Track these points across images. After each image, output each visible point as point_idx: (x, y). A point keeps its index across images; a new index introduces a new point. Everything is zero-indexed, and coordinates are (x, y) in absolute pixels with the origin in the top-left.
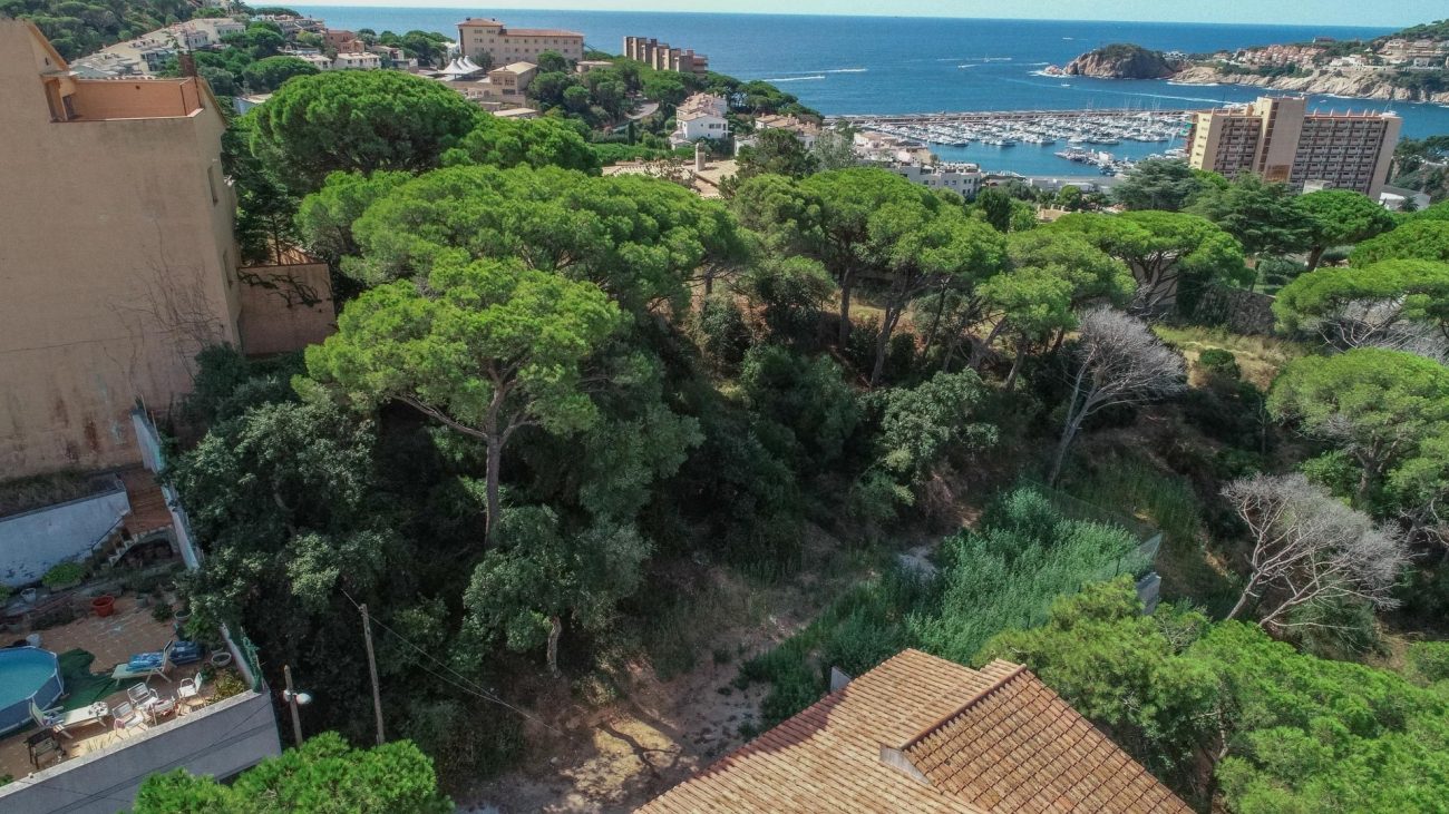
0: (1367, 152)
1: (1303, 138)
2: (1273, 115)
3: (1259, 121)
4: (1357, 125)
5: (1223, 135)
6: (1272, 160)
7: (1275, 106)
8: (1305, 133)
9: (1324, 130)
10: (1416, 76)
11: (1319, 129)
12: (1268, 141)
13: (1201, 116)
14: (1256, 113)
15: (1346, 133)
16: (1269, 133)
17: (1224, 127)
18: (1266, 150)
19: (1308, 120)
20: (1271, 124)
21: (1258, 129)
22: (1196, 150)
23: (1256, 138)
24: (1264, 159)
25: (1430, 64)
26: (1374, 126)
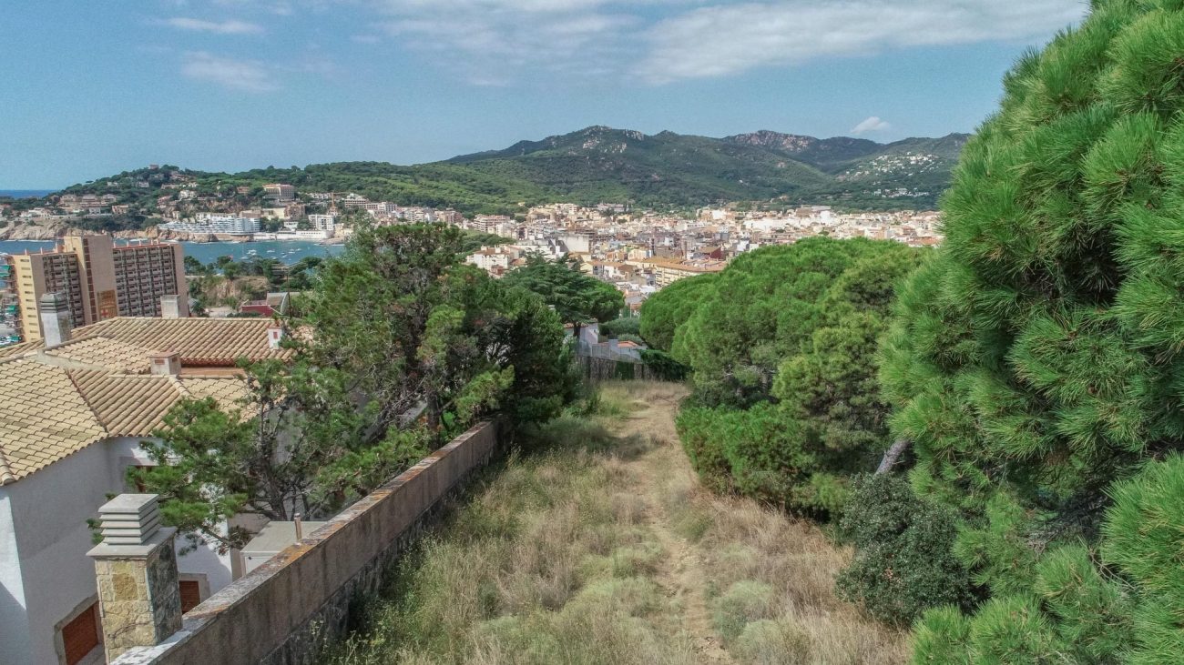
0: (166, 271)
1: (117, 266)
2: (86, 250)
3: (75, 256)
4: (152, 252)
5: (46, 272)
6: (99, 287)
7: (85, 242)
8: (117, 262)
9: (129, 258)
10: (96, 220)
11: (125, 258)
12: (89, 273)
13: (17, 258)
14: (68, 249)
15: (147, 259)
16: (88, 265)
17: (45, 264)
18: (90, 280)
19: (115, 252)
20: (87, 258)
21: (76, 263)
22: (21, 289)
23: (77, 271)
24: (91, 288)
25: (102, 212)
26: (164, 251)
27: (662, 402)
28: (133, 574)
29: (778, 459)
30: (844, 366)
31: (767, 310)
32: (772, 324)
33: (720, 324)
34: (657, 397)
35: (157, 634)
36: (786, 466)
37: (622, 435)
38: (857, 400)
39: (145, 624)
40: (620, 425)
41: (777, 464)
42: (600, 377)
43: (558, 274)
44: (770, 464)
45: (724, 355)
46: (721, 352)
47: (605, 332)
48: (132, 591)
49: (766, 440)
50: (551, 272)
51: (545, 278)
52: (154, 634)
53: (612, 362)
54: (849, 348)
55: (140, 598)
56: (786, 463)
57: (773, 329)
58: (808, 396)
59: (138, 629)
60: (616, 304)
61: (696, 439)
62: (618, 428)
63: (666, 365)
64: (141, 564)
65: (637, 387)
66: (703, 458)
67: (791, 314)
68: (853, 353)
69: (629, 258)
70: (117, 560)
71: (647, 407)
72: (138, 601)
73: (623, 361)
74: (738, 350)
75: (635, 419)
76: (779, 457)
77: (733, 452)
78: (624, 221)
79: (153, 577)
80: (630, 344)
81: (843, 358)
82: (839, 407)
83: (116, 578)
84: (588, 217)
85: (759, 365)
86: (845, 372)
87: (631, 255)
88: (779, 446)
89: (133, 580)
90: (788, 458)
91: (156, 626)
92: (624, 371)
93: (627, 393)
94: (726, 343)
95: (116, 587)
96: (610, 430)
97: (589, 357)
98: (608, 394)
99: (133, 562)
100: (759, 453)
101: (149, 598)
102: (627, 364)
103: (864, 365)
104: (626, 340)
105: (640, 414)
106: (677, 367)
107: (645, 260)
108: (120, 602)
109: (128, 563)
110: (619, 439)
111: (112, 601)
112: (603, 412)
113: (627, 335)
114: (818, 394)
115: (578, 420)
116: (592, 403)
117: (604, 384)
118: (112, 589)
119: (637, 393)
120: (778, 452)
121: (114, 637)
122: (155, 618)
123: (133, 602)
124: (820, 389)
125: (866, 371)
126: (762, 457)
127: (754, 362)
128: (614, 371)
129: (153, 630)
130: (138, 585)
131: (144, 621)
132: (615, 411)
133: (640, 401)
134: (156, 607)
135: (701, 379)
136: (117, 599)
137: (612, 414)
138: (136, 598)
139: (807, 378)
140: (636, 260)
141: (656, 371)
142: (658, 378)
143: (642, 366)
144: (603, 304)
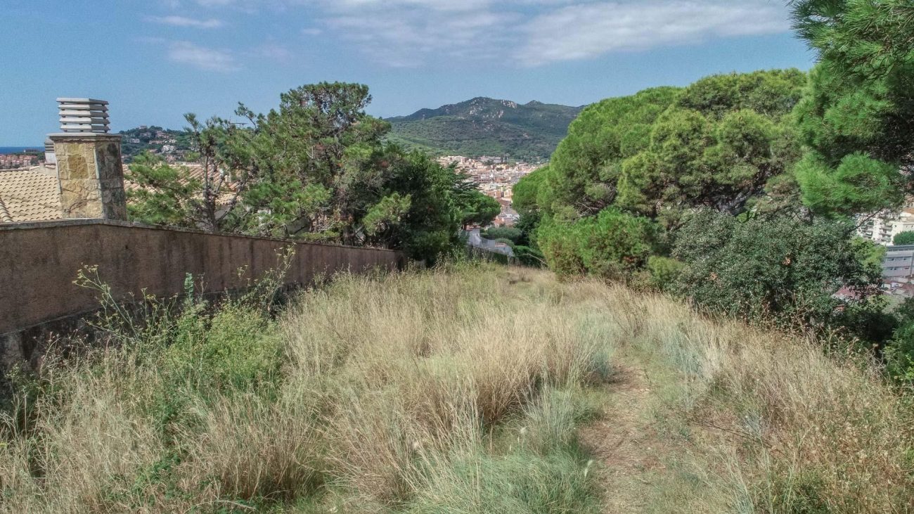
28: (85, 155)
29: (620, 249)
30: (675, 148)
31: (612, 135)
32: (616, 146)
33: (575, 152)
35: (105, 210)
36: (627, 256)
38: (685, 179)
39: (95, 200)
41: (620, 254)
44: (614, 254)
45: (577, 177)
46: (575, 174)
48: (83, 170)
49: (611, 233)
52: (101, 210)
53: (491, 252)
54: (680, 135)
55: (90, 177)
56: (628, 253)
57: (617, 150)
58: (646, 181)
59: (89, 205)
60: (493, 211)
61: (554, 243)
64: (92, 145)
66: (560, 259)
67: (631, 134)
68: (683, 140)
69: (505, 196)
70: (71, 142)
72: (88, 179)
73: (499, 253)
74: (589, 172)
76: (621, 248)
77: (585, 247)
78: (501, 169)
79: (101, 160)
80: (504, 245)
81: (674, 142)
82: (671, 189)
83: (71, 159)
84: (473, 166)
85: (606, 182)
86: (676, 153)
87: (506, 194)
88: (622, 239)
89: (84, 160)
90: (628, 249)
91: (104, 204)
92: (499, 259)
94: (579, 167)
95: (71, 166)
99: (84, 144)
100: (606, 246)
101: (98, 177)
102: (502, 255)
103: (692, 150)
104: (501, 242)
108: (74, 181)
109: (81, 145)
111: (67, 179)
113: (503, 239)
114: (654, 179)
118: (68, 169)
120: (621, 244)
121: (70, 212)
122: (103, 196)
123: (85, 180)
124: (655, 174)
125: (693, 154)
126: (608, 249)
127: (602, 179)
129: (101, 205)
130: (88, 164)
131: (94, 197)
134: (104, 188)
135: (559, 218)
136: (72, 178)
138: (87, 176)
139: (645, 167)
141: (525, 261)
143: (514, 258)
144: (484, 209)
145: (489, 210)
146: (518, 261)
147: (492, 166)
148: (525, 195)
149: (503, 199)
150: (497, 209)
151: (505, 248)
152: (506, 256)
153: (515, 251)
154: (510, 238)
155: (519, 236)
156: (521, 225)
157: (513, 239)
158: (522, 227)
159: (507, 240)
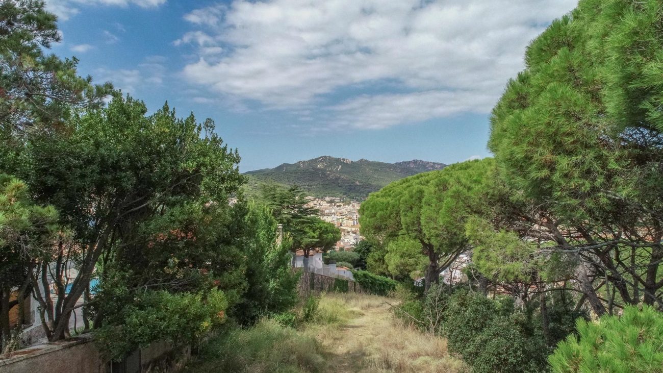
27: (374, 310)
34: (369, 306)
37: (341, 349)
40: (338, 334)
42: (322, 289)
43: (286, 200)
47: (327, 262)
50: (281, 198)
51: (276, 203)
53: (332, 279)
60: (334, 237)
62: (336, 339)
63: (372, 283)
65: (351, 298)
71: (363, 315)
73: (340, 278)
75: (353, 327)
78: (340, 206)
80: (344, 269)
84: (320, 204)
92: (341, 286)
93: (343, 302)
96: (326, 343)
97: (313, 273)
98: (326, 303)
102: (343, 281)
104: (342, 266)
105: (357, 321)
106: (380, 284)
107: (352, 226)
110: (337, 356)
112: (320, 320)
113: (343, 263)
115: (288, 330)
116: (309, 311)
117: (323, 294)
119: (353, 302)
128: (333, 286)
132: (332, 320)
133: (355, 309)
137: (329, 322)
140: (347, 226)
141: (365, 287)
142: (366, 292)
143: (355, 283)
144: (325, 236)
145: (330, 236)
146: (358, 286)
147: (333, 204)
148: (378, 215)
149: (342, 227)
150: (337, 236)
151: (344, 272)
152: (347, 282)
153: (355, 276)
154: (349, 262)
155: (357, 260)
156: (358, 249)
157: (352, 262)
158: (359, 251)
159: (347, 263)
